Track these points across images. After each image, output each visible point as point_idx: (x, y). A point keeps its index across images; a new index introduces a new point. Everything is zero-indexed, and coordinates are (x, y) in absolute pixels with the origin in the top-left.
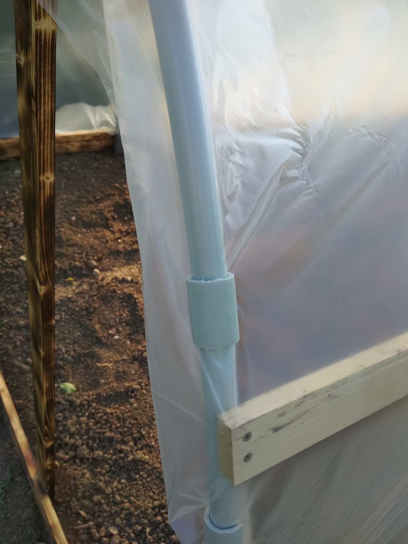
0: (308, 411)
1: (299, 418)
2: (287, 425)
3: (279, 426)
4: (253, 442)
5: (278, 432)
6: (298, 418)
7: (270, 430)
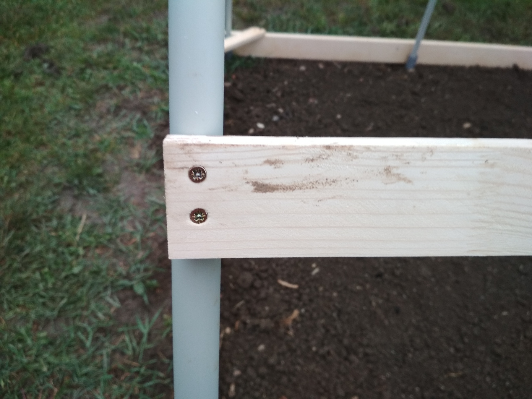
0: (334, 182)
1: (313, 187)
2: (285, 188)
3: (266, 182)
4: (210, 189)
5: (264, 194)
6: (310, 185)
7: (248, 183)
